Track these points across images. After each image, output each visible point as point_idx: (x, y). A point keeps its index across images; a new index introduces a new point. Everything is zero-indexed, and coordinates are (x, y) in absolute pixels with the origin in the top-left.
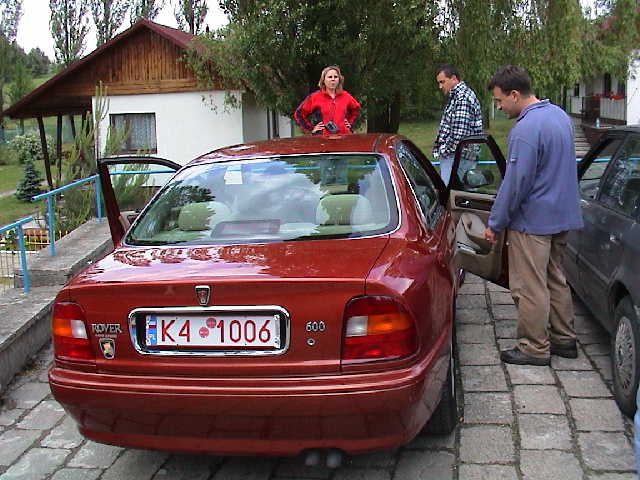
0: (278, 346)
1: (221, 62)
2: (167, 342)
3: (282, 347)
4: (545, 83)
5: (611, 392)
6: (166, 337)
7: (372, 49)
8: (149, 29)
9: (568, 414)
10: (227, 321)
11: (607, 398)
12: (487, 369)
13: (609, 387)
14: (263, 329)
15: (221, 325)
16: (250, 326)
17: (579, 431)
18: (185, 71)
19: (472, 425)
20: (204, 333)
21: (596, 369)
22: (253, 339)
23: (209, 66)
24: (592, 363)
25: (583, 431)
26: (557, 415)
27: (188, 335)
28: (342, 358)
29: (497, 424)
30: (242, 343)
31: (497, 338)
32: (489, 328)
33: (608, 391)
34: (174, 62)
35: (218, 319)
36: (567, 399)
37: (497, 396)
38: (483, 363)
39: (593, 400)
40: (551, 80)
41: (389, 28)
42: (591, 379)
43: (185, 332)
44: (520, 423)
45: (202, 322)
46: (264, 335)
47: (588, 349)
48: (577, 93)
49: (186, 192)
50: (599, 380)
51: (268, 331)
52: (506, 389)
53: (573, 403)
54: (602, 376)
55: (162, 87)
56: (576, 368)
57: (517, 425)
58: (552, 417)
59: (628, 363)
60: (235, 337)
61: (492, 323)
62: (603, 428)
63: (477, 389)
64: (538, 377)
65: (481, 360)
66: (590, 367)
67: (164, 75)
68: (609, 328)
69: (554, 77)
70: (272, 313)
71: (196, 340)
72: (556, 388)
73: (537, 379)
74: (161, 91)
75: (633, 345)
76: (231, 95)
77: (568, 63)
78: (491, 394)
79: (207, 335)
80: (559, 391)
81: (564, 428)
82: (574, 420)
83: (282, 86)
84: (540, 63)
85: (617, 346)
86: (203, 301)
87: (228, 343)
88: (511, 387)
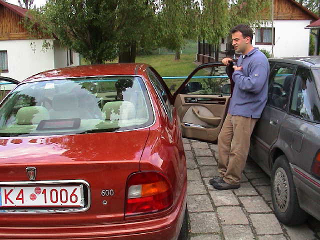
0: (83, 205)
1: (42, 25)
2: (9, 204)
3: (85, 206)
4: (211, 36)
5: (271, 209)
6: (8, 200)
7: (123, 17)
8: (3, 5)
9: (250, 224)
10: (48, 189)
11: (269, 213)
12: (200, 197)
13: (269, 205)
14: (73, 194)
15: (44, 192)
16: (64, 192)
17: (258, 235)
18: (22, 29)
19: (197, 234)
20: (33, 197)
21: (260, 195)
22: (66, 201)
23: (36, 26)
24: (257, 191)
25: (261, 235)
26: (244, 225)
27: (22, 199)
28: (125, 212)
29: (211, 233)
30: (59, 203)
31: (202, 177)
32: (197, 170)
33: (269, 208)
34: (16, 24)
35: (42, 188)
36: (248, 214)
37: (208, 214)
38: (197, 193)
39: (262, 215)
40: (214, 34)
41: (131, 6)
42: (258, 201)
43: (20, 197)
44: (224, 232)
45: (32, 190)
46: (74, 198)
47: (253, 182)
48: (223, 42)
49: (22, 97)
50: (263, 201)
51: (76, 196)
52: (212, 209)
53: (252, 216)
54: (264, 198)
55: (10, 36)
56: (249, 194)
57: (222, 233)
58: (241, 226)
59: (284, 194)
60: (54, 200)
61: (198, 168)
62: (271, 233)
63: (196, 211)
64: (229, 201)
65: (196, 191)
66: (256, 194)
67: (11, 30)
68: (269, 173)
69: (215, 33)
70: (78, 184)
71: (28, 202)
72: (240, 208)
73: (229, 202)
74: (10, 39)
75: (288, 184)
76: (47, 42)
77: (223, 26)
78: (204, 213)
79: (35, 199)
80: (242, 210)
81: (249, 234)
82: (254, 228)
83: (76, 36)
84: (208, 25)
85: (276, 184)
86: (32, 178)
87: (49, 203)
88: (215, 207)
